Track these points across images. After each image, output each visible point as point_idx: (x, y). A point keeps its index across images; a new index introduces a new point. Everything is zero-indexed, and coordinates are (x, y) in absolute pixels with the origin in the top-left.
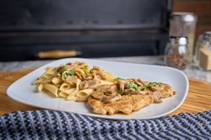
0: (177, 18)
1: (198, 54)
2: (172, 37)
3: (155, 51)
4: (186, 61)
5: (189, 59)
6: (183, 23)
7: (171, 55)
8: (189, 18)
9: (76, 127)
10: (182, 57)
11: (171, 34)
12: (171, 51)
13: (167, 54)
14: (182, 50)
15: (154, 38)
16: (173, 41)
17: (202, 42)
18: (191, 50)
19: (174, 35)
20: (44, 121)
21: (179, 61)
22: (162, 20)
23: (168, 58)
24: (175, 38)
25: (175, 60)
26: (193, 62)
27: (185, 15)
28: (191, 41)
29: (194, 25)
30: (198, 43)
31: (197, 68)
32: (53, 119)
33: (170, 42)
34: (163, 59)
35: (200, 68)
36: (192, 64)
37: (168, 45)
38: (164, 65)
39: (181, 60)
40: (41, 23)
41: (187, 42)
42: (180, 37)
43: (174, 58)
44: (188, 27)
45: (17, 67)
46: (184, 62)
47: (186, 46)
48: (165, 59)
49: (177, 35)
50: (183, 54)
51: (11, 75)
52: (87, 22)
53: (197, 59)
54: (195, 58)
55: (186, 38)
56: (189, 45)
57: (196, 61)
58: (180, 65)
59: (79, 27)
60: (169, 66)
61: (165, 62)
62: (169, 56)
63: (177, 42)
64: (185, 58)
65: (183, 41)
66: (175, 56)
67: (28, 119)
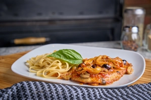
0: (130, 12)
1: (146, 39)
2: (127, 27)
3: (111, 37)
4: (137, 45)
5: (140, 43)
6: (135, 15)
7: (126, 41)
8: (139, 12)
9: (65, 93)
10: (134, 42)
11: (125, 24)
12: (126, 38)
13: (123, 40)
14: (134, 36)
15: (109, 26)
16: (127, 30)
17: (149, 30)
18: (141, 36)
19: (128, 25)
20: (42, 89)
21: (132, 45)
22: (116, 12)
23: (124, 43)
24: (129, 27)
25: (129, 44)
26: (143, 45)
27: (136, 10)
28: (141, 29)
29: (143, 17)
30: (146, 31)
31: (146, 50)
32: (48, 88)
33: (125, 30)
34: (119, 44)
35: (149, 50)
36: (142, 47)
37: (123, 33)
38: (121, 49)
39: (134, 44)
40: (16, 15)
41: (138, 30)
42: (132, 27)
43: (128, 43)
44: (139, 19)
45: (5, 51)
46: (136, 46)
47: (138, 33)
48: (121, 44)
49: (130, 25)
50: (135, 39)
51: (3, 58)
52: (54, 13)
53: (146, 43)
54: (144, 43)
55: (138, 27)
56: (139, 33)
57: (145, 45)
58: (133, 48)
59: (47, 18)
60: (124, 49)
61: (121, 46)
62: (124, 41)
63: (130, 31)
64: (137, 42)
65: (135, 29)
67: (31, 88)
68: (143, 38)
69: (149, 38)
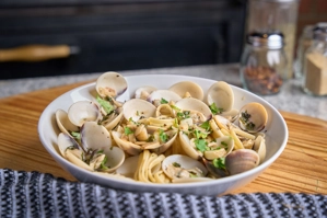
1: (303, 62)
2: (255, 34)
4: (281, 79)
5: (287, 73)
6: (276, 4)
7: (253, 67)
10: (273, 70)
11: (252, 26)
12: (253, 60)
13: (246, 63)
14: (273, 58)
16: (256, 41)
17: (309, 39)
18: (289, 55)
19: (258, 30)
21: (267, 79)
23: (247, 74)
24: (260, 35)
25: (261, 77)
26: (294, 77)
28: (290, 38)
29: (295, 8)
30: (303, 42)
31: (301, 90)
33: (251, 44)
35: (306, 90)
36: (291, 82)
37: (247, 49)
38: (241, 86)
39: (272, 77)
41: (283, 44)
42: (269, 35)
43: (258, 73)
44: (285, 14)
46: (277, 81)
47: (282, 50)
49: (264, 30)
50: (275, 64)
53: (302, 72)
55: (281, 35)
56: (286, 48)
57: (298, 75)
58: (270, 87)
60: (250, 90)
61: (241, 80)
62: (249, 68)
63: (263, 44)
65: (274, 41)
66: (260, 69)
68: (295, 56)
69: (309, 62)
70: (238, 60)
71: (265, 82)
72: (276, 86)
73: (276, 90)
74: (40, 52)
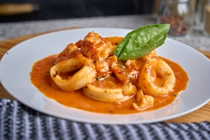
1: (202, 13)
5: (191, 22)
7: (167, 16)
10: (181, 18)
12: (167, 10)
14: (182, 9)
18: (193, 7)
21: (177, 24)
23: (163, 20)
25: (173, 23)
26: (195, 24)
35: (205, 33)
36: (194, 27)
39: (181, 23)
43: (170, 20)
46: (185, 26)
47: (188, 3)
50: (184, 14)
53: (202, 20)
54: (197, 18)
57: (198, 22)
58: (179, 30)
62: (164, 16)
64: (186, 20)
66: (173, 19)
68: (196, 9)
69: (208, 12)
70: (150, 12)
71: (175, 27)
72: (184, 29)
73: (183, 33)
74: (12, 9)
